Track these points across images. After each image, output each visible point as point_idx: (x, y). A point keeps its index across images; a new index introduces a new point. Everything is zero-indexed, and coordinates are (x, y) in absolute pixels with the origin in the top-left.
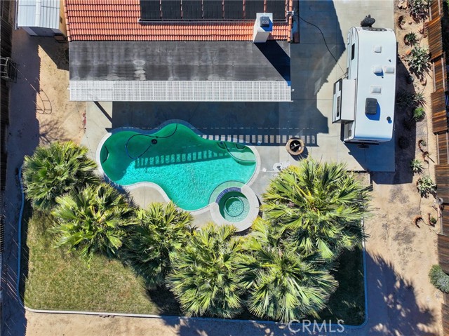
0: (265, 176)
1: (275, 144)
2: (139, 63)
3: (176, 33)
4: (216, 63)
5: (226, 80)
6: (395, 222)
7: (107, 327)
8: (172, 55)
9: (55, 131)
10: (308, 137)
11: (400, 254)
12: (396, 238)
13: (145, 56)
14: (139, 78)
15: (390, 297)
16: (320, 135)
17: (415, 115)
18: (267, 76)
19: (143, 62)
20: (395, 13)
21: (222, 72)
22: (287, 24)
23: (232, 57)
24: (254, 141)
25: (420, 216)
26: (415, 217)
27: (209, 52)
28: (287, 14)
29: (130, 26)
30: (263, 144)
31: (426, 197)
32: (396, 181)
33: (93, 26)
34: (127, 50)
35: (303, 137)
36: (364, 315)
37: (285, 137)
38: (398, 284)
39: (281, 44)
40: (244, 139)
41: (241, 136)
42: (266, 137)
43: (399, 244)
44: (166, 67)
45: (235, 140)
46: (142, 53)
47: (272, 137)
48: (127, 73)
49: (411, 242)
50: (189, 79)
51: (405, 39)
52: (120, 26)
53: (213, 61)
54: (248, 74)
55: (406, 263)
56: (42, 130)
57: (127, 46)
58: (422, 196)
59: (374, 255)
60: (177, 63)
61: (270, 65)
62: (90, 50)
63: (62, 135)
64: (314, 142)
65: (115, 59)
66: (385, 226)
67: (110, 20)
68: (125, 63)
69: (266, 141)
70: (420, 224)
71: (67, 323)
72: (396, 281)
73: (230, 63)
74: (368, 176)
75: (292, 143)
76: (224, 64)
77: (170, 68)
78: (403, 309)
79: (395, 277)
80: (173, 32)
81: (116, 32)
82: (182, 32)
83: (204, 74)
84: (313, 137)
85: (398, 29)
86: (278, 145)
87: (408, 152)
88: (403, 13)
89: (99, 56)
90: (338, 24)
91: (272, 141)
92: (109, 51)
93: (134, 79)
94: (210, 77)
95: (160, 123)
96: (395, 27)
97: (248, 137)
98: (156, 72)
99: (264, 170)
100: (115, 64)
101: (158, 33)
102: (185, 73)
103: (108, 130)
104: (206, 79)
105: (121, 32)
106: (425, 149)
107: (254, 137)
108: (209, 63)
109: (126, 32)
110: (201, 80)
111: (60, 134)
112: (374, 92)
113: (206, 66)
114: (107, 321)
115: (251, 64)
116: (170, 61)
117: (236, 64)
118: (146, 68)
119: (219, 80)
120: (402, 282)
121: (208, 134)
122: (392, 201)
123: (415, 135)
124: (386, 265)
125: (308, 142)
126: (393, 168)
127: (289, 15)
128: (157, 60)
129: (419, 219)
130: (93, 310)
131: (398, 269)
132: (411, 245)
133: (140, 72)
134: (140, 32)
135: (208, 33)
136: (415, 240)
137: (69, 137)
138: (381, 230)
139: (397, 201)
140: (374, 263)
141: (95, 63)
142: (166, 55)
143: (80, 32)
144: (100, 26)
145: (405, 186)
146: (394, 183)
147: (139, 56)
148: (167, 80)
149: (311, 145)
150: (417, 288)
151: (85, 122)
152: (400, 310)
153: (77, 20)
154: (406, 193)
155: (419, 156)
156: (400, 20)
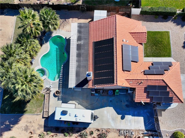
0: (49, 83)
1: (59, 87)
2: (82, 42)
3: (91, 53)
4: (81, 65)
5: (76, 68)
6: (32, 125)
7: (9, 37)
8: (84, 51)
9: (67, 23)
10: (61, 98)
11: (21, 127)
12: (26, 125)
13: (84, 44)
14: (77, 42)
15: (8, 123)
16: (61, 101)
17: (65, 133)
18: (77, 80)
19: (82, 43)
20: (101, 128)
21: (78, 67)
22: (92, 86)
23: (83, 69)
24: (60, 80)
25: (33, 134)
26: (32, 132)
27: (85, 63)
28: (95, 85)
29: (93, 39)
30: (59, 83)
31: (39, 136)
32: (45, 126)
33: (93, 28)
34: (86, 39)
35: (61, 96)
36: (3, 114)
37: (61, 90)
38: (12, 126)
39: (87, 85)
40: (61, 77)
41: (62, 77)
42: (61, 84)
43: (24, 127)
44: (80, 50)
45: (61, 75)
46: (85, 43)
47: (61, 86)
48: (79, 39)
49: (25, 131)
50: (77, 56)
51: (92, 131)
52: (93, 36)
53: (82, 64)
54: (78, 74)
55: (18, 128)
56: (67, 20)
57: (87, 39)
58: (39, 135)
59: (22, 118)
60: (82, 53)
61: (80, 81)
62: (86, 28)
63: (65, 25)
64: (59, 99)
65: (83, 35)
66: (31, 122)
67: (94, 33)
68: (82, 38)
69: (60, 84)
70: (30, 133)
71: (12, 27)
72: (13, 125)
73: (81, 69)
74: (47, 116)
75: (58, 92)
76: (81, 67)
77: (80, 51)
78: (3, 127)
79: (14, 125)
80: (91, 51)
81: (91, 35)
82: (91, 54)
83: (78, 61)
84: (61, 99)
85: (95, 129)
86: (59, 88)
87: (54, 131)
88: (101, 131)
89: (84, 31)
90: (97, 109)
91: (60, 86)
92: (86, 34)
93: (77, 41)
94: (77, 63)
95: (67, 52)
96: (96, 128)
97: (62, 79)
98: (79, 47)
99: (51, 83)
100: (82, 35)
101: (91, 47)
103: (66, 38)
104: (76, 62)
105: (91, 37)
106: (54, 136)
107: (62, 80)
108: (81, 63)
109: (91, 38)
110: (76, 60)
111: (66, 25)
112: (70, 114)
113: (80, 62)
114: (11, 37)
115: (81, 75)
116: (82, 51)
117: (81, 71)
118: (80, 44)
119: (76, 66)
120: (12, 127)
121: (63, 66)
122: (39, 124)
123: (59, 133)
124: (18, 122)
125: (59, 98)
126: (49, 125)
127: (95, 86)
128: (83, 47)
129: (32, 134)
130: (14, 33)
131: (17, 126)
132: (24, 131)
133: (79, 42)
134: (91, 42)
135: (91, 62)
136: (25, 132)
137: (64, 27)
138: (29, 121)
139: (38, 126)
140: (19, 118)
141: (82, 30)
142: (84, 50)
143: (91, 25)
144: (93, 31)
145: (43, 129)
146: (44, 126)
147: (84, 42)
148: (77, 50)
149: (58, 98)
150: (10, 132)
151: (69, 31)
152: (3, 126)
153: (94, 24)
154: (41, 130)
155: (52, 134)
156: (98, 130)
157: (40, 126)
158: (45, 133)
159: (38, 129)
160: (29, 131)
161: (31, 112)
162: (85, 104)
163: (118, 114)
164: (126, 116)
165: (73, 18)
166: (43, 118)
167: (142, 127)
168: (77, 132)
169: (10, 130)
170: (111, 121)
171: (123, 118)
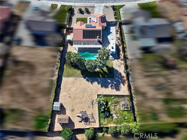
6: (118, 64)
7: (75, 79)
11: (119, 69)
15: (118, 74)
18: (99, 45)
23: (94, 42)
25: (121, 63)
29: (81, 39)
31: (122, 61)
32: (118, 59)
34: (81, 42)
36: (114, 77)
39: (101, 41)
43: (119, 67)
46: (83, 42)
51: (118, 42)
53: (92, 43)
54: (96, 44)
61: (99, 43)
74: (114, 58)
77: (86, 44)
78: (120, 76)
83: (91, 44)
87: (119, 55)
98: (84, 44)
100: (79, 43)
102: (88, 44)
112: (113, 46)
114: (75, 78)
120: (119, 72)
126: (117, 57)
127: (101, 38)
132: (121, 67)
133: (82, 44)
134: (83, 40)
138: (116, 65)
142: (86, 42)
155: (121, 56)
156: (117, 40)
157: (118, 61)
158: (120, 58)
159: (119, 61)
160: (121, 65)
161: (112, 65)
162: (107, 45)
163: (110, 34)
164: (111, 32)
165: (67, 50)
166: (114, 60)
167: (114, 27)
168: (119, 47)
169: (121, 73)
170: (113, 36)
171: (111, 33)
